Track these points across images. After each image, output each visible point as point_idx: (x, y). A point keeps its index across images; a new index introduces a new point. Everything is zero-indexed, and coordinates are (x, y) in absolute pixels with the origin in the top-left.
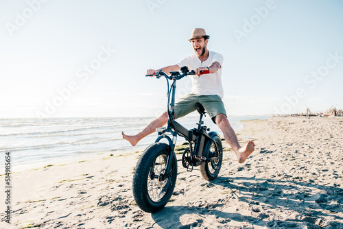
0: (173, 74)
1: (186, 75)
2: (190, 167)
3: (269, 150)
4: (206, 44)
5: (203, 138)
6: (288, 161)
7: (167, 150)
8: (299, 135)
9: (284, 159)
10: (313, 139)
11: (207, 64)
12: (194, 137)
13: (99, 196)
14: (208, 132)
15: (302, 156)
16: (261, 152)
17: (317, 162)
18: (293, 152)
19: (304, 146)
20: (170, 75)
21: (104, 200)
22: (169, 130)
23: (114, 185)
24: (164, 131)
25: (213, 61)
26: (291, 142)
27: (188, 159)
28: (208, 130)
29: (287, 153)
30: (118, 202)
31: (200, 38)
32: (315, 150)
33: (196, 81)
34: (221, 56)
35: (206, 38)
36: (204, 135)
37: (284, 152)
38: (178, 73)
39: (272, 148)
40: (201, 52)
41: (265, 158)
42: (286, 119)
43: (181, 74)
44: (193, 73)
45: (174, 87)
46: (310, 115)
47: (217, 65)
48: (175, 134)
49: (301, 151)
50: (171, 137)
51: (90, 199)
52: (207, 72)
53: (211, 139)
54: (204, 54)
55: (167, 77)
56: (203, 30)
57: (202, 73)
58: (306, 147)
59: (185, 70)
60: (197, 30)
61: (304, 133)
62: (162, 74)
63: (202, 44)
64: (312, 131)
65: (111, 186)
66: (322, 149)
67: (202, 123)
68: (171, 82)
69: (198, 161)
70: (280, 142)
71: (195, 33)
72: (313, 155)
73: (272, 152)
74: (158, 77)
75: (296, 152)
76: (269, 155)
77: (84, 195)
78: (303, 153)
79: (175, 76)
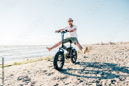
0: (63, 32)
1: (67, 32)
2: (68, 59)
3: (87, 57)
4: (72, 22)
5: (71, 50)
6: (93, 60)
7: (62, 53)
8: (98, 51)
9: (92, 60)
10: (103, 52)
11: (73, 29)
12: (69, 50)
13: (18, 76)
14: (73, 49)
15: (98, 59)
16: (84, 57)
17: (103, 61)
18: (95, 57)
19: (99, 55)
20: (62, 32)
21: (20, 78)
22: (62, 48)
23: (26, 71)
24: (61, 48)
25: (74, 28)
26: (95, 53)
27: (67, 56)
28: (73, 48)
29: (93, 58)
30: (26, 78)
31: (71, 21)
32: (103, 56)
33: (69, 33)
34: (76, 26)
35: (72, 21)
36: (72, 49)
37: (92, 57)
38: (64, 31)
39: (88, 56)
40: (71, 25)
41: (85, 60)
42: (95, 45)
43: (65, 32)
44: (69, 31)
45: (63, 35)
46: (103, 44)
47: (75, 29)
48: (64, 49)
49: (98, 57)
50: (63, 49)
51: (15, 78)
52: (73, 31)
53: (74, 51)
54: (72, 26)
55: (61, 32)
56: (71, 19)
57: (71, 31)
58: (100, 55)
59: (66, 31)
60: (70, 19)
61: (100, 50)
62: (60, 32)
63: (71, 23)
64: (103, 50)
65: (25, 72)
66: (105, 56)
67: (71, 46)
68: (63, 34)
69: (70, 57)
70: (91, 54)
71: (69, 19)
72: (102, 58)
73: (88, 57)
74: (59, 32)
75: (96, 57)
76: (87, 58)
77: (12, 76)
78: (99, 57)
79: (64, 32)
